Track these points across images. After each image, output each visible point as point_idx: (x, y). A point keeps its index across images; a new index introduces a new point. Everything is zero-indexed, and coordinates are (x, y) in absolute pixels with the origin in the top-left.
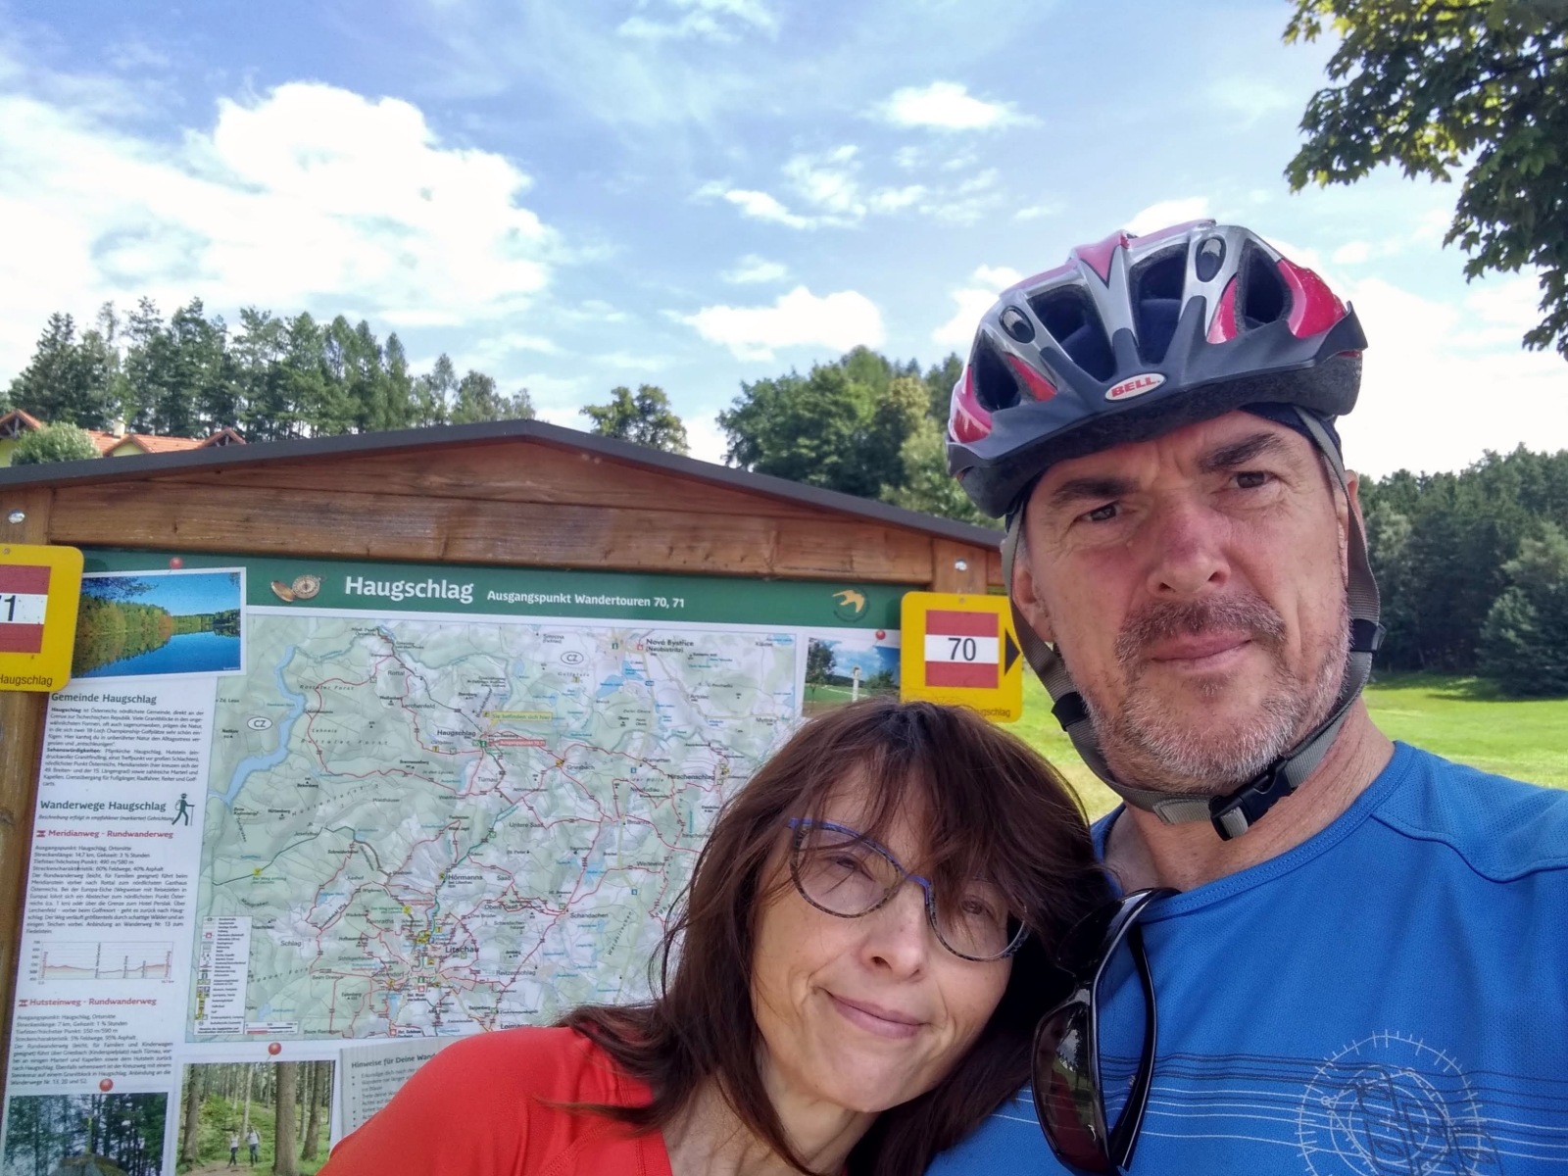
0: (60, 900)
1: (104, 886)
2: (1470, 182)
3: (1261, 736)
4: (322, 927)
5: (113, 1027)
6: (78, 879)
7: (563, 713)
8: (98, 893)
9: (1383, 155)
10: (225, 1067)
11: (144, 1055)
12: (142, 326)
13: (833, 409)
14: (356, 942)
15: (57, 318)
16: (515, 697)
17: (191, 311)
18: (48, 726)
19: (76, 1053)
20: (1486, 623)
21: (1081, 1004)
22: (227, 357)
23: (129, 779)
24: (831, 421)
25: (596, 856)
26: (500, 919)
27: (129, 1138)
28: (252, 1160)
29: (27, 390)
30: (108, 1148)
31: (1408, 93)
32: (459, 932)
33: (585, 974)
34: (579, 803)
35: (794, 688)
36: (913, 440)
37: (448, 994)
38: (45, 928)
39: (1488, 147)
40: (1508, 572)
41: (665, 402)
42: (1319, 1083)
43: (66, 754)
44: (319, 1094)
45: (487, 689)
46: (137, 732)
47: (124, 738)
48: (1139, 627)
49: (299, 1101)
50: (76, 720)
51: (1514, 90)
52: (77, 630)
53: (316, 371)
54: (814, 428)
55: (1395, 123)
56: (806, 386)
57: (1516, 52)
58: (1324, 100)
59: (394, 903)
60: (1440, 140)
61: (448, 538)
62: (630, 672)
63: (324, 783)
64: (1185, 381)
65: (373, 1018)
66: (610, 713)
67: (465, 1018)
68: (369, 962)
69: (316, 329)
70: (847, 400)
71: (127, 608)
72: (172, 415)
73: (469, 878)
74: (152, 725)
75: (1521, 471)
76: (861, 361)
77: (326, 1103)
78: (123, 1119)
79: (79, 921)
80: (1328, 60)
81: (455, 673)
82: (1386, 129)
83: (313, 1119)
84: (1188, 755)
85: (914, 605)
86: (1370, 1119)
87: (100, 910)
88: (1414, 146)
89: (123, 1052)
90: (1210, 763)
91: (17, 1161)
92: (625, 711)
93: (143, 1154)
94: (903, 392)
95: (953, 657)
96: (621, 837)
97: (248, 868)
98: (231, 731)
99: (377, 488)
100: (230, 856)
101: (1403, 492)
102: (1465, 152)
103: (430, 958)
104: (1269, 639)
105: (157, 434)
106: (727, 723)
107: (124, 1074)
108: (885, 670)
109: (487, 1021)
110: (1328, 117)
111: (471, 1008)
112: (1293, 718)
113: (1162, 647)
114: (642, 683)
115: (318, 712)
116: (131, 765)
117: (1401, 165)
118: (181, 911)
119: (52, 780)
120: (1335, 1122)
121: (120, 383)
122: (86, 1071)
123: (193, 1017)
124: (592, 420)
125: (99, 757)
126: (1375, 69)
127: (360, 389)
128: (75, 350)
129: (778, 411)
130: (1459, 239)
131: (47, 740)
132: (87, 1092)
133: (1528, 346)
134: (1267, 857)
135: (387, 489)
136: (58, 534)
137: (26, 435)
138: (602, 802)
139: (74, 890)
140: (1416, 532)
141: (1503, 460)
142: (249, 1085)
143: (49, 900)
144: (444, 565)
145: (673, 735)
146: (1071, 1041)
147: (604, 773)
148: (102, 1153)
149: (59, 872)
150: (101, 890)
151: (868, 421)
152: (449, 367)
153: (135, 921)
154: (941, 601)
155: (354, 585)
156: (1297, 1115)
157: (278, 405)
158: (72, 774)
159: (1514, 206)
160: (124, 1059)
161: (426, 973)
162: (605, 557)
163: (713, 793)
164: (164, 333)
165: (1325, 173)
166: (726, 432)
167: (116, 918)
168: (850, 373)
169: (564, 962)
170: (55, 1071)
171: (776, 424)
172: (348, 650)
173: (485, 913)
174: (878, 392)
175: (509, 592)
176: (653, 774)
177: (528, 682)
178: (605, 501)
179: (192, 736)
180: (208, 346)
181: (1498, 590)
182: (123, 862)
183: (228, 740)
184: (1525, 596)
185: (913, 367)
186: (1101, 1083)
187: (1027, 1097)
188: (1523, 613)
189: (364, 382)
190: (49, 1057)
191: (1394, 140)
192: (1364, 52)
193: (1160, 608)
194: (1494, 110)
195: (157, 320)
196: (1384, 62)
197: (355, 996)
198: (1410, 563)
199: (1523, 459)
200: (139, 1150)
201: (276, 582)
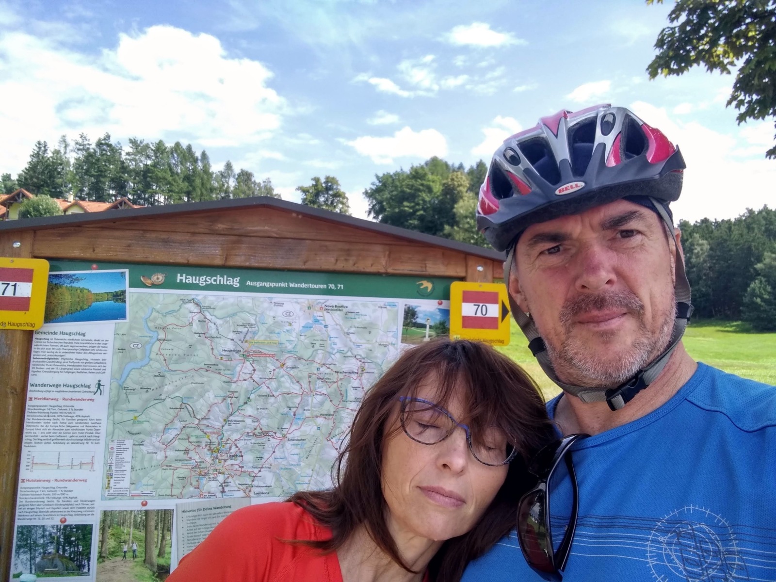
0: (40, 431)
1: (62, 425)
2: (740, 74)
3: (632, 360)
4: (167, 445)
5: (66, 493)
6: (49, 421)
7: (284, 341)
8: (59, 428)
9: (696, 61)
10: (121, 512)
11: (81, 506)
12: (81, 147)
13: (421, 188)
14: (184, 452)
15: (39, 143)
16: (260, 333)
17: (104, 139)
18: (33, 347)
19: (48, 505)
20: (746, 295)
21: (541, 491)
22: (123, 162)
23: (73, 373)
24: (420, 194)
25: (300, 411)
26: (253, 441)
27: (74, 546)
28: (134, 557)
29: (26, 179)
30: (64, 551)
31: (709, 29)
32: (234, 447)
33: (295, 468)
34: (292, 385)
35: (397, 329)
36: (461, 203)
37: (228, 477)
38: (33, 444)
39: (749, 56)
40: (758, 269)
41: (338, 185)
42: (658, 530)
43: (42, 360)
44: (166, 525)
45: (246, 329)
46: (76, 350)
47: (70, 352)
48: (571, 306)
49: (156, 529)
50: (47, 344)
51: (763, 27)
52: (47, 300)
53: (167, 169)
54: (411, 198)
55: (702, 44)
56: (408, 176)
57: (764, 8)
58: (667, 33)
59: (201, 433)
60: (725, 53)
61: (227, 255)
62: (316, 321)
63: (167, 374)
64: (595, 185)
65: (192, 489)
66: (306, 341)
67: (237, 489)
68: (190, 462)
69: (166, 148)
70: (428, 183)
71: (71, 289)
72: (96, 191)
73: (238, 421)
74: (84, 346)
75: (765, 218)
76: (435, 164)
77: (170, 530)
78: (71, 537)
79: (49, 441)
80: (669, 12)
81: (231, 321)
82: (698, 47)
83: (163, 537)
84: (595, 369)
85: (457, 288)
86: (683, 548)
87: (60, 436)
88: (712, 56)
89: (71, 505)
90: (606, 374)
91: (21, 556)
92: (314, 340)
93: (81, 554)
94: (455, 179)
95: (476, 314)
96: (312, 401)
97: (131, 416)
98: (122, 349)
99: (192, 230)
100: (122, 410)
101: (705, 229)
102: (738, 59)
103: (219, 460)
104: (636, 312)
105: (89, 201)
106: (364, 346)
107: (72, 515)
108: (442, 320)
109: (247, 491)
110: (669, 41)
111: (239, 484)
112: (648, 351)
113: (583, 316)
114: (323, 326)
115: (164, 340)
116: (73, 366)
117: (706, 65)
118: (98, 437)
119: (36, 373)
120: (666, 549)
121: (71, 175)
122: (53, 513)
123: (104, 488)
124: (302, 193)
125: (58, 362)
126: (693, 17)
127: (188, 178)
128: (48, 159)
129: (393, 189)
130: (734, 103)
131: (33, 353)
132: (53, 524)
133: (768, 157)
134: (634, 419)
135: (197, 231)
136: (37, 253)
137: (25, 201)
138: (303, 385)
139: (47, 426)
140: (711, 249)
141: (756, 213)
142: (132, 521)
143: (35, 431)
144: (225, 268)
145: (338, 352)
146: (536, 508)
147: (303, 370)
148: (62, 553)
149: (39, 418)
150: (60, 426)
151: (438, 194)
152: (231, 167)
153: (76, 441)
154: (470, 286)
155: (181, 278)
156: (647, 546)
157: (148, 186)
158: (45, 370)
159: (762, 87)
160: (72, 508)
161: (217, 467)
162: (304, 264)
163: (358, 380)
164: (92, 151)
165: (667, 70)
166: (368, 200)
167: (67, 440)
168: (430, 170)
169: (284, 462)
170: (38, 514)
171: (392, 196)
172: (178, 310)
173: (246, 438)
174: (443, 179)
175: (257, 281)
176: (328, 371)
177: (266, 326)
178: (304, 237)
179: (103, 352)
180: (113, 156)
181: (753, 279)
182: (70, 413)
183: (121, 354)
184: (766, 281)
185: (461, 167)
186: (550, 529)
187: (514, 535)
188: (764, 290)
189: (189, 175)
190: (36, 507)
191: (702, 53)
192: (687, 9)
193: (582, 297)
194: (753, 37)
195: (89, 144)
196: (697, 13)
197: (183, 478)
198: (709, 265)
199: (766, 213)
200: (79, 552)
201: (143, 276)
